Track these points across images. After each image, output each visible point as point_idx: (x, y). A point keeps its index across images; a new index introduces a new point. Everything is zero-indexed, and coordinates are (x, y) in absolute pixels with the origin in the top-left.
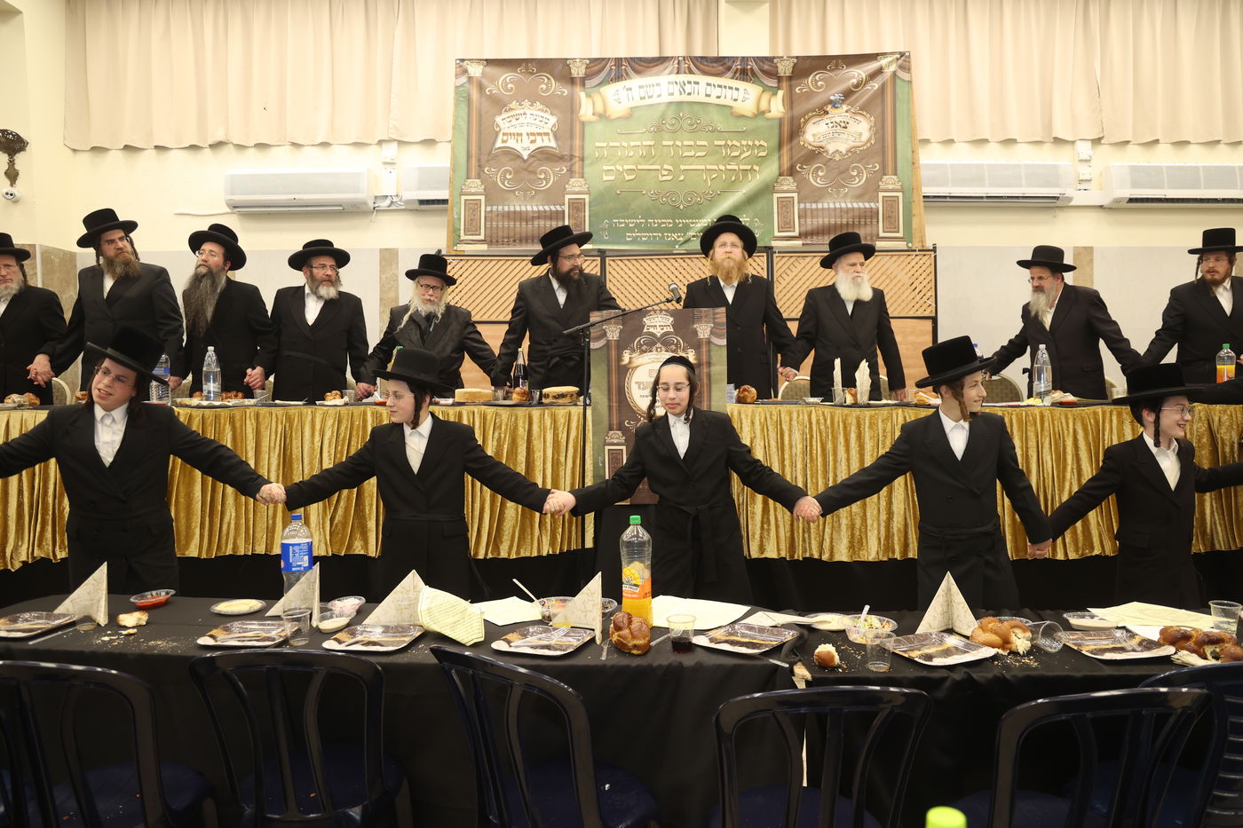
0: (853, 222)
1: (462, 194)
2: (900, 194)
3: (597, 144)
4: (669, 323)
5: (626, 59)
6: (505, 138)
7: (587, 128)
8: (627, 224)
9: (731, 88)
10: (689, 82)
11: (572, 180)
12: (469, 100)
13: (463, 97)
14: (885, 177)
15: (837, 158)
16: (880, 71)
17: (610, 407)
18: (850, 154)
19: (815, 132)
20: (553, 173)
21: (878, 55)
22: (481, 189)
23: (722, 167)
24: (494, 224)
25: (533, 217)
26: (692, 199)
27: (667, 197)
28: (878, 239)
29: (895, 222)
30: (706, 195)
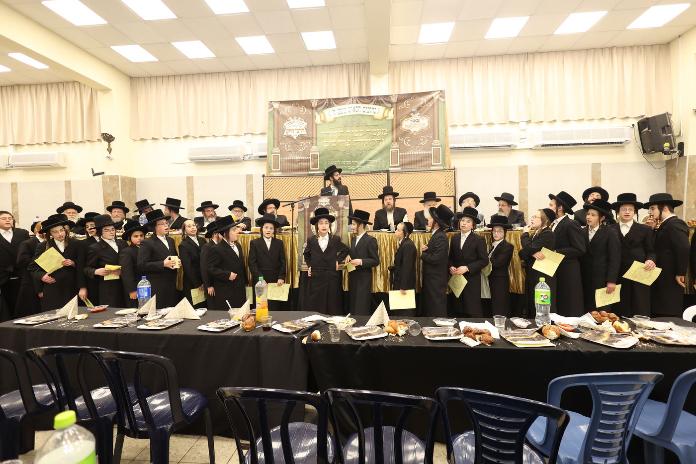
0: (421, 159)
1: (272, 153)
2: (440, 148)
3: (322, 133)
4: (328, 201)
5: (332, 99)
7: (318, 126)
9: (373, 108)
10: (357, 107)
11: (313, 147)
12: (274, 117)
13: (272, 115)
14: (434, 141)
15: (415, 134)
16: (432, 98)
17: (305, 234)
18: (420, 132)
19: (406, 124)
20: (306, 144)
21: (431, 92)
22: (279, 151)
23: (370, 140)
24: (284, 164)
25: (298, 161)
26: (358, 153)
27: (348, 152)
28: (431, 166)
29: (438, 158)
30: (364, 151)
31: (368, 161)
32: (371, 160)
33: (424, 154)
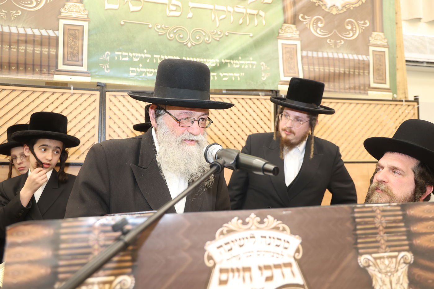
0: (349, 71)
2: (386, 50)
8: (131, 58)
11: (69, 4)
14: (374, 34)
18: (345, 10)
23: (230, 9)
25: (18, 40)
26: (200, 37)
27: (174, 33)
28: (369, 89)
29: (383, 74)
30: (215, 34)
31: (226, 63)
32: (232, 61)
33: (354, 60)
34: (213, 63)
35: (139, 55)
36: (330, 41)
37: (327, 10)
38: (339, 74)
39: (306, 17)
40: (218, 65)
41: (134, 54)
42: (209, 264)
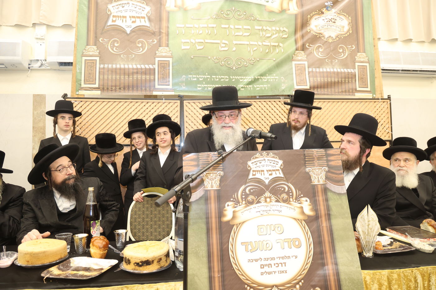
1: (83, 55)
2: (367, 65)
3: (178, 25)
4: (278, 167)
6: (114, 19)
7: (171, 16)
8: (198, 79)
11: (160, 48)
14: (359, 54)
15: (330, 41)
17: (211, 279)
18: (338, 39)
19: (316, 24)
20: (147, 42)
22: (97, 53)
23: (260, 44)
24: (106, 77)
25: (133, 72)
26: (241, 63)
27: (224, 61)
28: (356, 92)
29: (365, 81)
30: (250, 61)
31: (258, 79)
32: (262, 77)
33: (345, 73)
34: (250, 79)
35: (203, 76)
36: (328, 60)
37: (326, 40)
38: (335, 82)
39: (311, 45)
40: (253, 80)
41: (200, 76)
42: (249, 169)
